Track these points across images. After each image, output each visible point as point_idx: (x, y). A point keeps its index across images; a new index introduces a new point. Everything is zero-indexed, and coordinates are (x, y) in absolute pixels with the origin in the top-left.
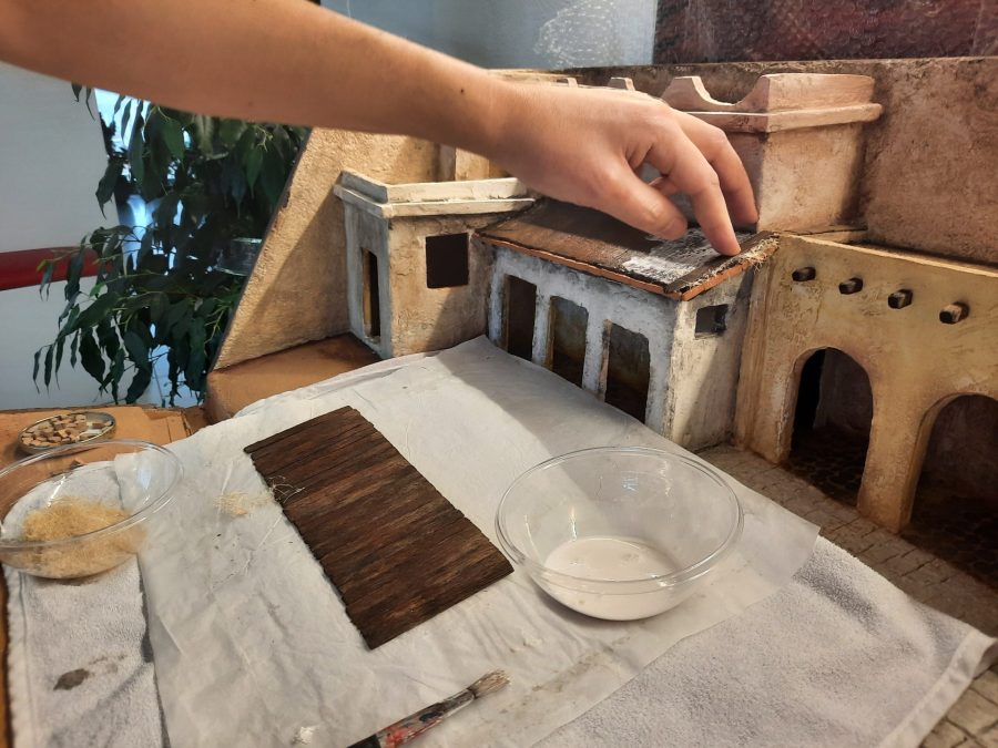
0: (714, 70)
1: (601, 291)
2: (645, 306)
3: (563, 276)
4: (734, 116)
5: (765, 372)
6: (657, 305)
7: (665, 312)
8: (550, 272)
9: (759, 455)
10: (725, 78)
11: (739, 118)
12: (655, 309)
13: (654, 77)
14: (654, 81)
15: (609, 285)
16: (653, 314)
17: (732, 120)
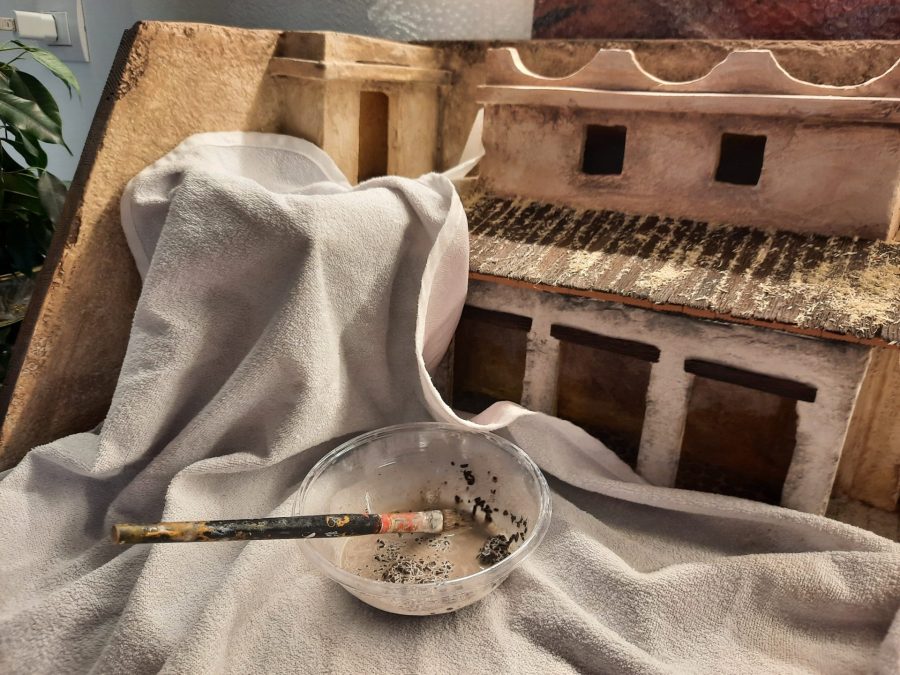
0: (672, 47)
1: (685, 334)
2: (790, 354)
3: (592, 315)
4: (874, 102)
5: (881, 409)
6: (818, 353)
7: (836, 361)
8: (561, 308)
9: (869, 505)
10: (691, 56)
11: (885, 105)
12: (814, 359)
13: (571, 54)
14: (572, 59)
15: (702, 326)
16: (811, 364)
17: (870, 107)
